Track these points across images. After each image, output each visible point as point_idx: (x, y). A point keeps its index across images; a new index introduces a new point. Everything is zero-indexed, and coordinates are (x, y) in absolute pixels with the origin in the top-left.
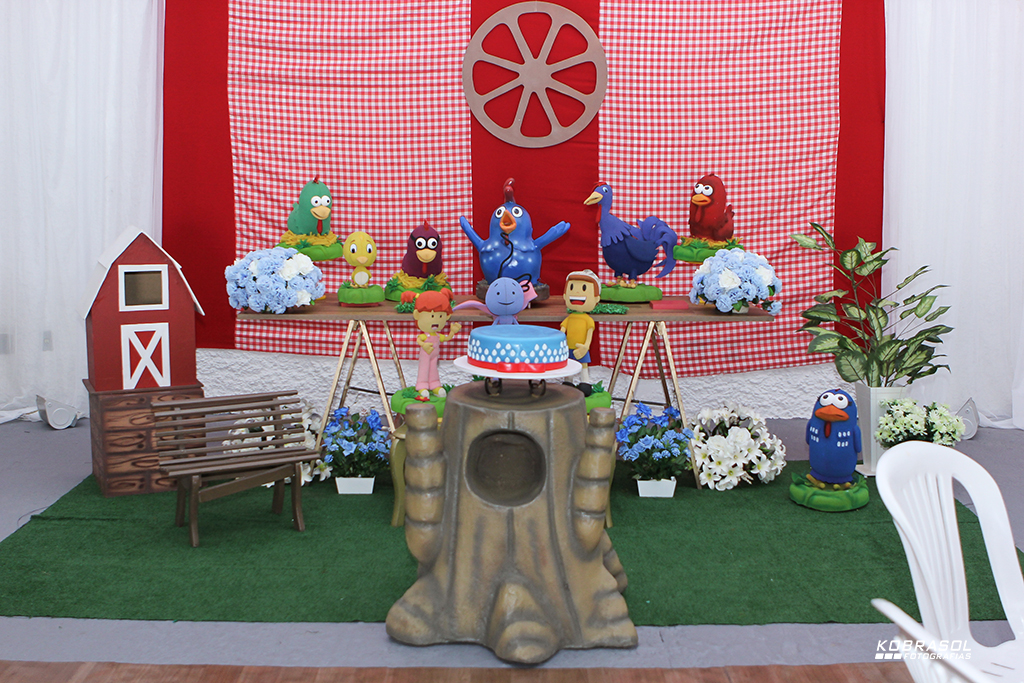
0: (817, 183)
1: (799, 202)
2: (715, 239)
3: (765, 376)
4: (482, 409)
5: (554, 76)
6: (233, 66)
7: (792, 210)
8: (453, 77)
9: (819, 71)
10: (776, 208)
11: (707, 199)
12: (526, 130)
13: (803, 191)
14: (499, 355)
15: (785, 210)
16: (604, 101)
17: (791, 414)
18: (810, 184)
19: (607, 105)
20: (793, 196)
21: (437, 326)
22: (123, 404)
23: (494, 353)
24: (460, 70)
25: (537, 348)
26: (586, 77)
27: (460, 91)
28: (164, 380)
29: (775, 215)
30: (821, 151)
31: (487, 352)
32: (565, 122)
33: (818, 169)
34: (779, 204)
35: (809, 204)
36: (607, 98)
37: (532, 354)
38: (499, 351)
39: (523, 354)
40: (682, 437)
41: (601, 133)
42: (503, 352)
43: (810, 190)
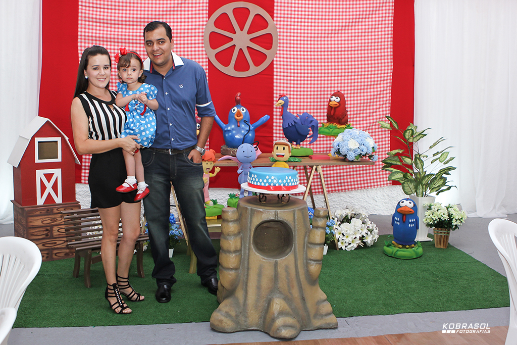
0: (382, 96)
1: (373, 105)
2: (340, 124)
3: (356, 193)
4: (261, 210)
5: (251, 40)
6: (81, 32)
7: (370, 109)
8: (199, 40)
9: (383, 40)
10: (362, 108)
11: (337, 103)
12: (237, 68)
13: (375, 100)
14: (267, 182)
15: (366, 110)
16: (277, 54)
17: (369, 212)
18: (378, 96)
19: (278, 55)
20: (370, 102)
21: (209, 169)
22: (38, 213)
23: (265, 181)
24: (202, 36)
25: (287, 178)
26: (267, 41)
27: (202, 47)
28: (58, 200)
29: (362, 112)
30: (384, 80)
31: (261, 180)
32: (257, 64)
33: (382, 89)
34: (363, 106)
35: (378, 107)
36: (278, 52)
37: (285, 181)
38: (267, 180)
39: (280, 181)
40: (330, 224)
41: (275, 70)
42: (270, 181)
43: (378, 100)
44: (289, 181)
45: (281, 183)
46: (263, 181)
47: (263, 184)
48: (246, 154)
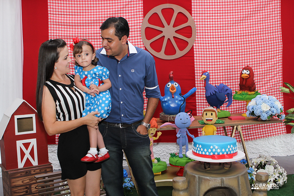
0: (275, 67)
1: (269, 75)
2: (250, 91)
3: (260, 141)
4: (208, 178)
5: (176, 32)
6: (51, 33)
7: (267, 78)
8: (137, 34)
9: (274, 26)
10: (261, 77)
11: (248, 75)
12: (166, 53)
13: (270, 71)
14: (212, 151)
15: (264, 78)
16: (195, 41)
17: (270, 155)
18: (273, 68)
19: (197, 42)
20: (267, 73)
22: (19, 175)
23: (210, 150)
24: (140, 31)
25: (229, 147)
26: (188, 32)
27: (140, 39)
28: (35, 163)
29: (261, 80)
30: (276, 56)
31: (205, 150)
32: (181, 49)
33: (275, 62)
34: (262, 76)
35: (273, 76)
36: (197, 39)
37: (227, 150)
38: (212, 150)
39: (223, 150)
40: (250, 171)
41: (195, 53)
42: (214, 150)
43: (273, 70)
44: (231, 149)
45: (224, 152)
46: (207, 151)
47: (207, 154)
48: (183, 121)
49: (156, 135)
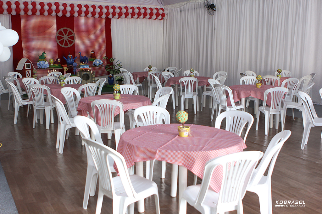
2: (94, 58)
6: (22, 36)
7: (101, 55)
9: (103, 37)
11: (93, 53)
12: (65, 45)
24: (55, 37)
27: (55, 40)
32: (70, 44)
33: (104, 49)
36: (76, 41)
41: (75, 45)
43: (103, 52)
49: (67, 69)
